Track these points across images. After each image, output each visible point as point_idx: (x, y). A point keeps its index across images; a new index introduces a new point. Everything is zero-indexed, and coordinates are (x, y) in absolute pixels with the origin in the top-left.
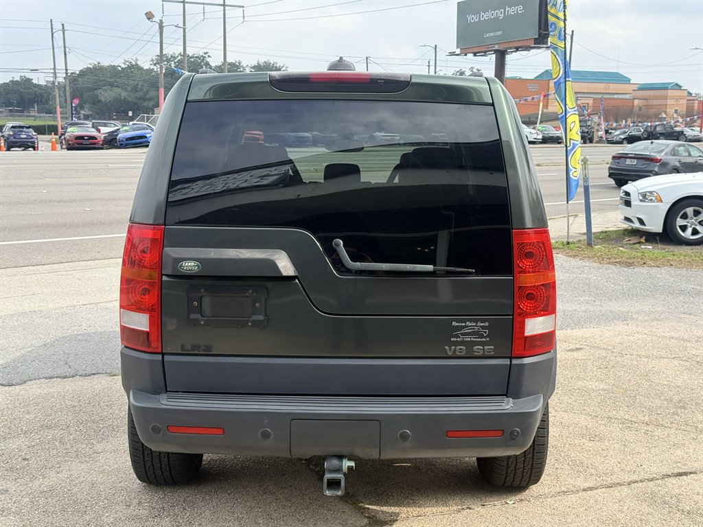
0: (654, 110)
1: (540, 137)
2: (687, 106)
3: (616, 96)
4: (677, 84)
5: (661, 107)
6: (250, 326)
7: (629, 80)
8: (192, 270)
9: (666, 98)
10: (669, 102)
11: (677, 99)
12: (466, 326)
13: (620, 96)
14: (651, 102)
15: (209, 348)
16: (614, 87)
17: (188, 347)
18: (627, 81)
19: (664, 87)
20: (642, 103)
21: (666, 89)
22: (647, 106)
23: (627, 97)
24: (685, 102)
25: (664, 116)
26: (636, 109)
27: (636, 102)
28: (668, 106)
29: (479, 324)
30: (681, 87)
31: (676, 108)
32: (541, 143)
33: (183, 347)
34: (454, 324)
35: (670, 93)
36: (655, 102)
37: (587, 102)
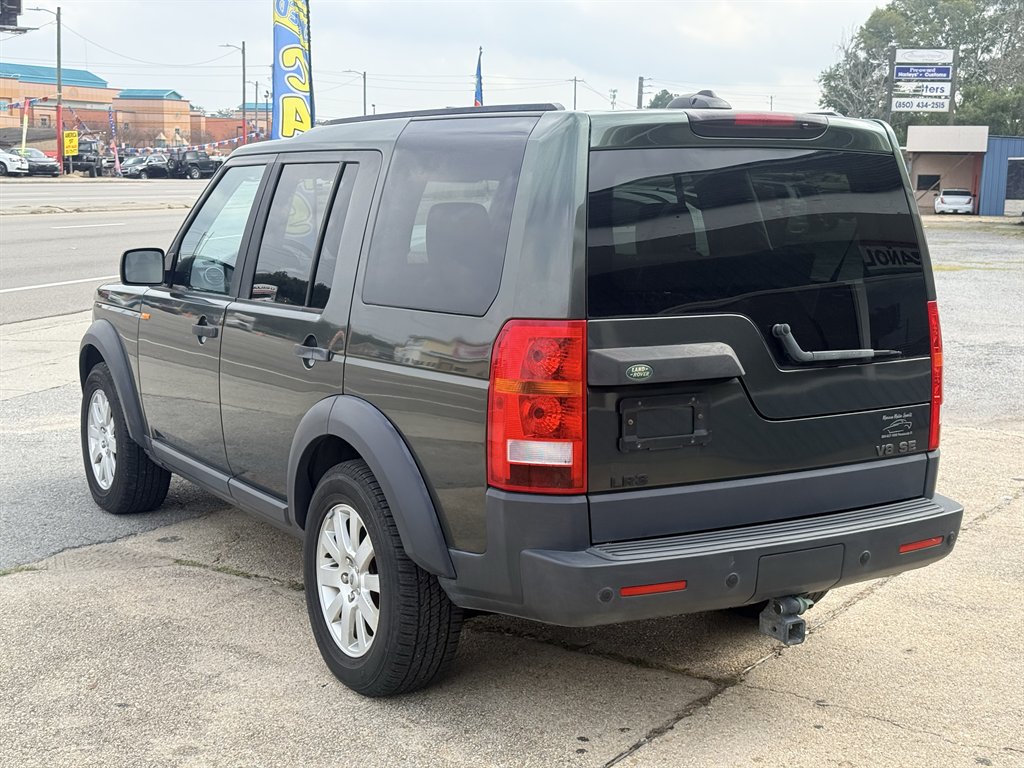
0: (146, 129)
1: (26, 166)
2: (191, 126)
3: (88, 106)
4: (174, 92)
5: (156, 125)
6: (693, 445)
7: (105, 84)
8: (643, 377)
9: (161, 112)
10: (167, 118)
11: (178, 113)
12: (895, 420)
13: (95, 107)
14: (141, 117)
15: (643, 480)
16: (84, 93)
17: (619, 481)
18: (102, 84)
19: (156, 96)
20: (128, 118)
21: (161, 98)
22: (136, 123)
23: (105, 107)
24: (188, 119)
25: (163, 137)
26: (121, 126)
27: (120, 116)
28: (165, 125)
29: (906, 416)
30: (180, 97)
31: (178, 127)
32: (26, 175)
33: (612, 482)
34: (885, 418)
35: (167, 105)
36: (146, 117)
37: (48, 113)
